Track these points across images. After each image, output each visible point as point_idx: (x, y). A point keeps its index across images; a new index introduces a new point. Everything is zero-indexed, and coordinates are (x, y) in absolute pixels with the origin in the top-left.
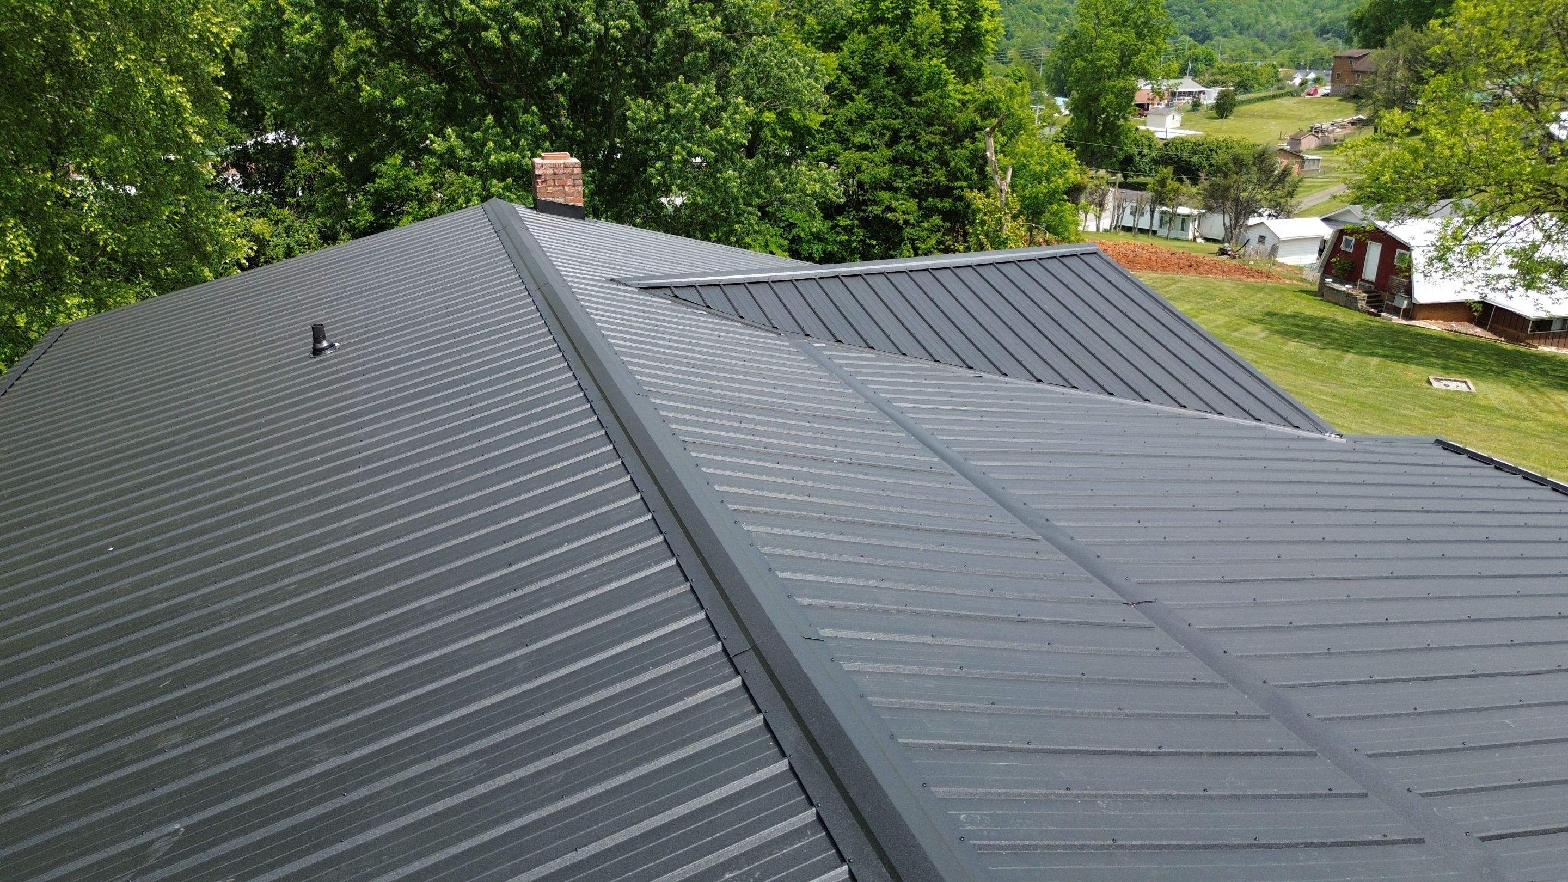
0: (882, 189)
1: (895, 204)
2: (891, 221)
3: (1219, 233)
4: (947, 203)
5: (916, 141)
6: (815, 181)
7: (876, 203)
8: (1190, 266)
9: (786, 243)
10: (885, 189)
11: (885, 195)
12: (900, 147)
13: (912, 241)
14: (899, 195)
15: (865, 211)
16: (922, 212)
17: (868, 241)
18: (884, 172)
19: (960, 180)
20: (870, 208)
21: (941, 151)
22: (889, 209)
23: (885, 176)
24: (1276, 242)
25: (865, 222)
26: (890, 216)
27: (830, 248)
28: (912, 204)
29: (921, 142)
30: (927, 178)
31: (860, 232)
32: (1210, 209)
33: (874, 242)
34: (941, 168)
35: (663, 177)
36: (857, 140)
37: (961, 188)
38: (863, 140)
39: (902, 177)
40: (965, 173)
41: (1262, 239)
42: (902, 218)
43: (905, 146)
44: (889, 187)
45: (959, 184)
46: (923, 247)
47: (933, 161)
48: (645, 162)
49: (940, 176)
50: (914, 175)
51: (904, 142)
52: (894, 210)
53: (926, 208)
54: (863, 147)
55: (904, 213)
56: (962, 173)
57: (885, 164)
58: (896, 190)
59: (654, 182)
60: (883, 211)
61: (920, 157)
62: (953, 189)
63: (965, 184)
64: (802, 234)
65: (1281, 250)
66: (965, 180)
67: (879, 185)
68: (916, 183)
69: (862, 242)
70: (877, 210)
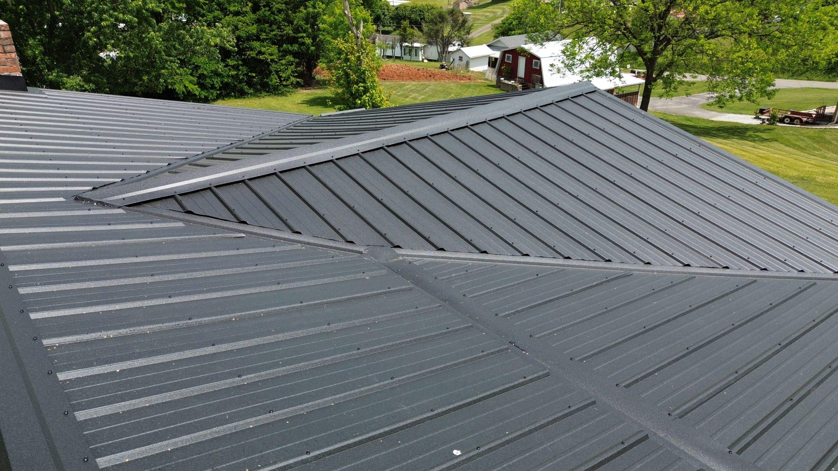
0: (253, 40)
1: (263, 49)
2: (263, 60)
3: (435, 56)
4: (296, 47)
5: (270, 9)
6: (215, 36)
7: (252, 50)
8: (430, 76)
9: (195, 79)
10: (256, 40)
11: (256, 44)
12: (261, 12)
13: (277, 72)
14: (265, 44)
15: (245, 55)
16: (281, 54)
17: (250, 74)
18: (253, 29)
19: (301, 32)
20: (248, 53)
21: (287, 15)
22: (260, 53)
23: (255, 31)
24: (468, 59)
25: (246, 62)
26: (261, 57)
27: (226, 80)
28: (274, 49)
29: (274, 9)
30: (281, 32)
31: (244, 69)
32: (430, 43)
33: (254, 75)
34: (289, 26)
35: (98, 38)
36: (232, 9)
37: (303, 37)
38: (236, 9)
39: (265, 32)
40: (304, 28)
41: (461, 58)
42: (269, 58)
43: (264, 12)
44: (258, 38)
45: (301, 35)
46: (284, 75)
47: (283, 21)
48: (83, 28)
49: (289, 30)
50: (273, 31)
51: (263, 9)
52: (264, 53)
53: (283, 51)
54: (237, 14)
55: (271, 55)
56: (302, 28)
57: (253, 24)
58: (263, 41)
59: (91, 43)
60: (257, 54)
61: (274, 18)
62: (298, 38)
63: (305, 35)
64: (205, 72)
65: (471, 64)
66: (304, 33)
67: (249, 38)
68: (275, 35)
69: (247, 74)
70: (253, 54)
